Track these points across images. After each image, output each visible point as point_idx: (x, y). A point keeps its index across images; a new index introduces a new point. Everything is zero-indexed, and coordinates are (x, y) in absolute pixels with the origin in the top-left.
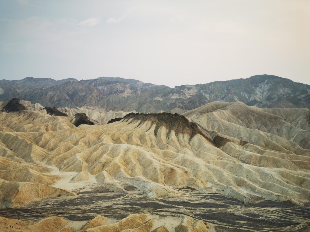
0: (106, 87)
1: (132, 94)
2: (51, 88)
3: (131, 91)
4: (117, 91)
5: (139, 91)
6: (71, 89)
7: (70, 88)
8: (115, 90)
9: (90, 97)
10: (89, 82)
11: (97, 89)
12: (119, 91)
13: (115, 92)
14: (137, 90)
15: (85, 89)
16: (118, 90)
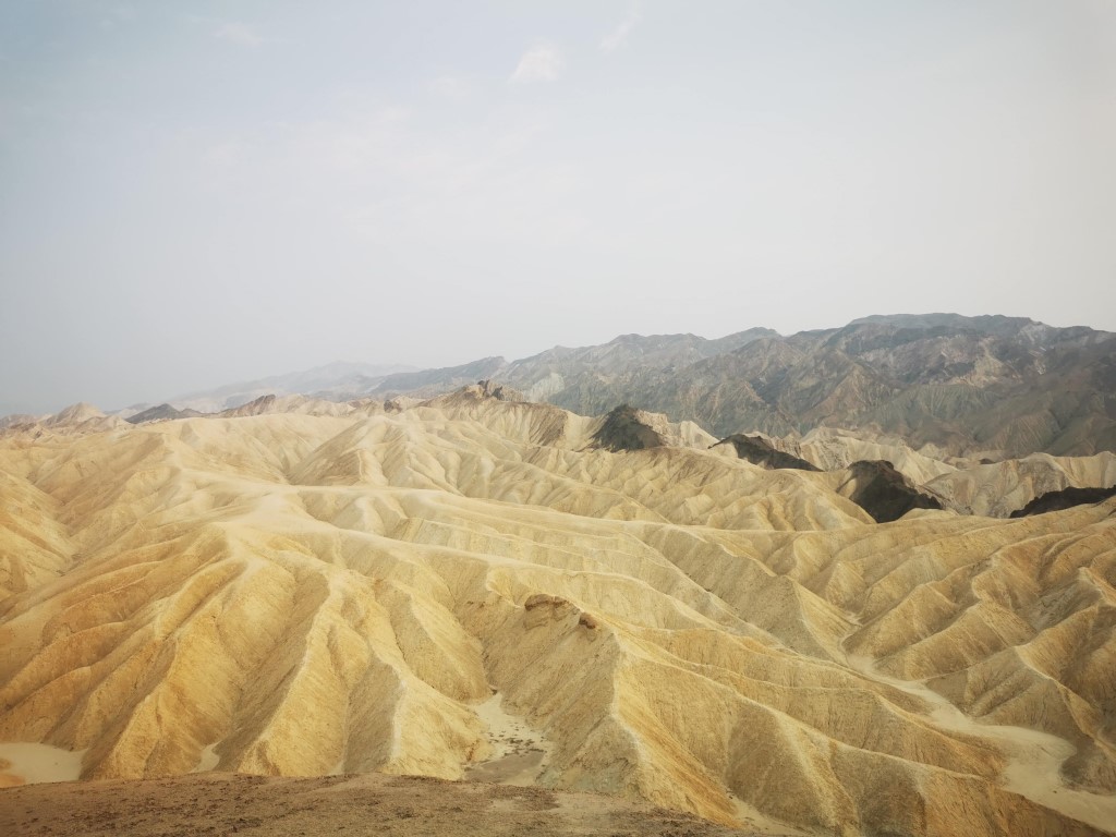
0: (894, 355)
1: (1006, 375)
2: (698, 366)
3: (1000, 364)
4: (943, 364)
5: (1036, 363)
6: (763, 369)
7: (762, 364)
8: (932, 364)
9: (838, 391)
10: (826, 340)
11: (860, 363)
12: (951, 365)
13: (932, 372)
14: (1030, 360)
15: (817, 365)
16: (947, 364)
